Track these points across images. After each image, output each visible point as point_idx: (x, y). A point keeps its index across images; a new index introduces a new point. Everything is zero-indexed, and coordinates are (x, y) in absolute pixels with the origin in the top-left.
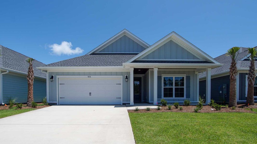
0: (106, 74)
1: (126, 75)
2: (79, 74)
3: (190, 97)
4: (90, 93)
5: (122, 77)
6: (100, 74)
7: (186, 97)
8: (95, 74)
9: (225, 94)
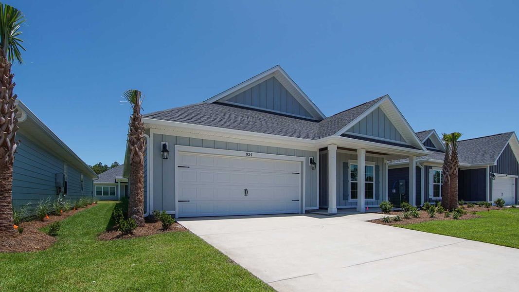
0: (277, 151)
1: (310, 158)
2: (226, 146)
3: (379, 199)
4: (246, 191)
5: (303, 159)
6: (268, 150)
7: (376, 199)
8: (259, 149)
9: (402, 194)
